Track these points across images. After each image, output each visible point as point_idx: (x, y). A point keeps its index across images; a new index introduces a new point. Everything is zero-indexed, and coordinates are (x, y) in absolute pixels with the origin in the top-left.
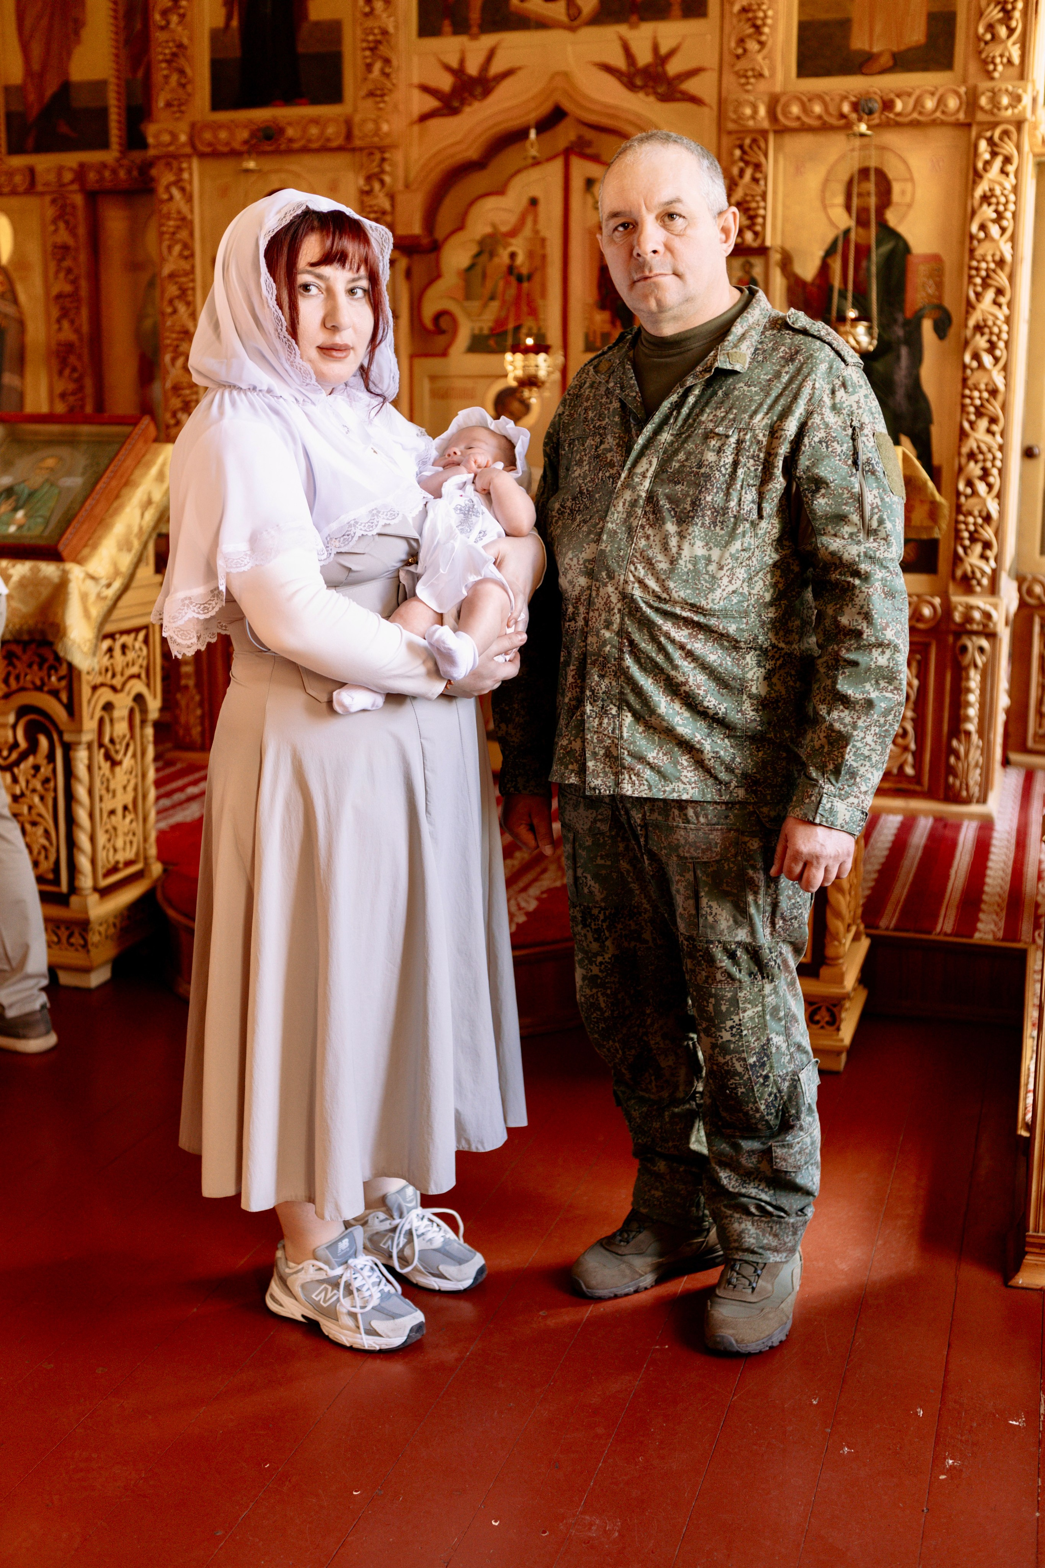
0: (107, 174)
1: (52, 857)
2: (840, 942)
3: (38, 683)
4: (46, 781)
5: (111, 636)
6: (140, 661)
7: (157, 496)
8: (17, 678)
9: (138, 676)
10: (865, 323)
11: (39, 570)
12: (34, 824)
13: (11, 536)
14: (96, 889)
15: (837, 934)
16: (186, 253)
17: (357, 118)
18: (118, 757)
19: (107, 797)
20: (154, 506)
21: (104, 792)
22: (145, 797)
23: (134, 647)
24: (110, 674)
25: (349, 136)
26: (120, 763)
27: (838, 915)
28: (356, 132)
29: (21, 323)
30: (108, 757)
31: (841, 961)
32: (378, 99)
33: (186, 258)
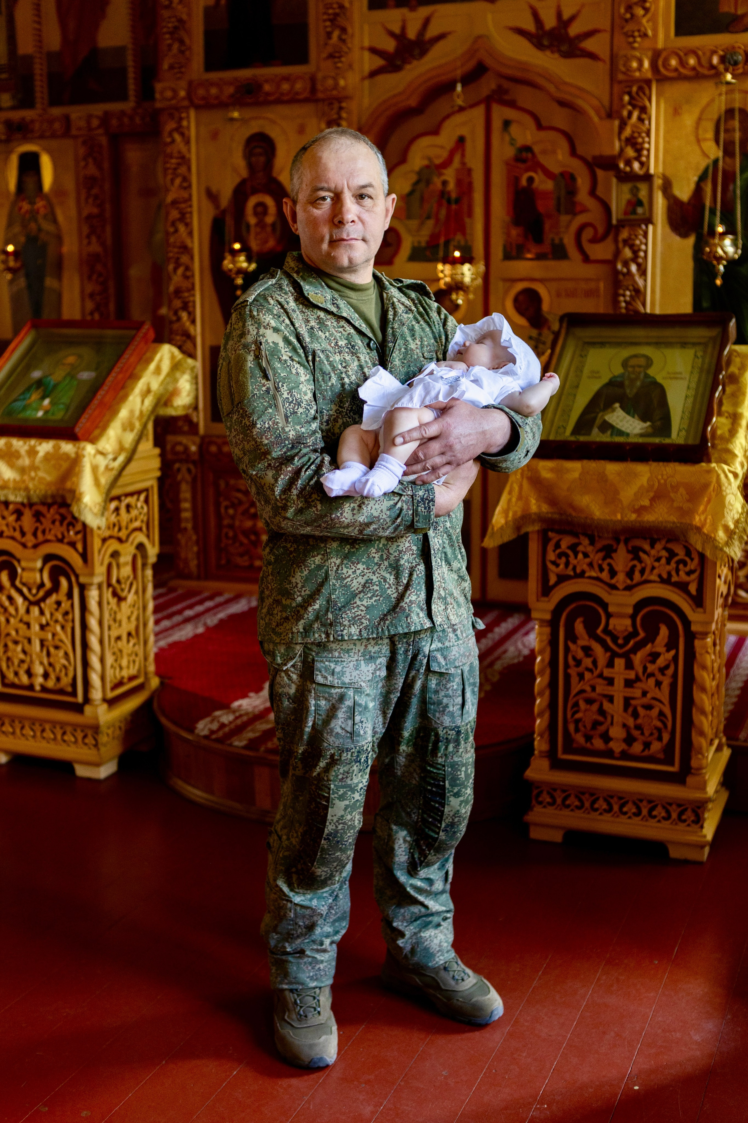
0: (126, 120)
1: (71, 674)
2: (703, 755)
3: (60, 536)
4: (66, 613)
5: (118, 498)
6: (142, 517)
7: (155, 386)
8: (44, 532)
9: (140, 529)
10: (731, 236)
11: (60, 448)
12: (57, 647)
13: (39, 419)
14: (105, 700)
15: (701, 748)
16: (185, 184)
17: (320, 76)
18: (123, 594)
19: (114, 626)
20: (152, 394)
21: (112, 623)
22: (145, 625)
23: (136, 506)
24: (116, 529)
25: (313, 90)
26: (125, 599)
27: (702, 733)
28: (319, 87)
29: (59, 238)
30: (115, 594)
31: (704, 771)
32: (336, 60)
33: (185, 188)
